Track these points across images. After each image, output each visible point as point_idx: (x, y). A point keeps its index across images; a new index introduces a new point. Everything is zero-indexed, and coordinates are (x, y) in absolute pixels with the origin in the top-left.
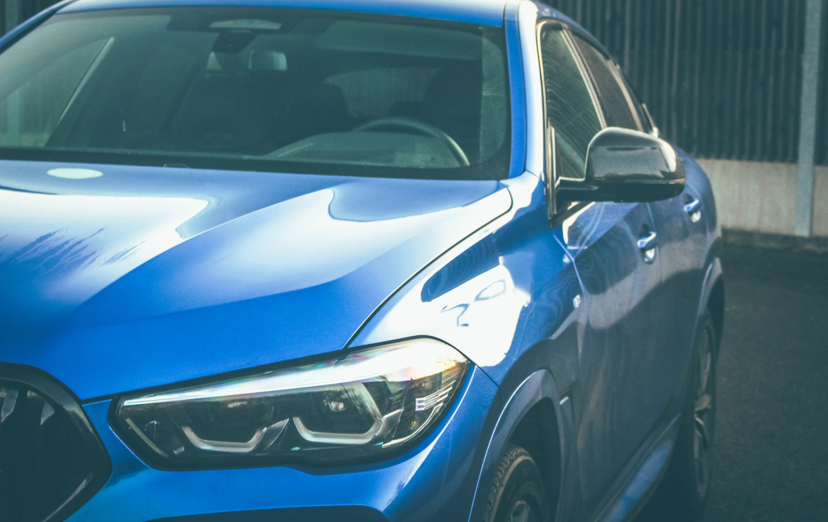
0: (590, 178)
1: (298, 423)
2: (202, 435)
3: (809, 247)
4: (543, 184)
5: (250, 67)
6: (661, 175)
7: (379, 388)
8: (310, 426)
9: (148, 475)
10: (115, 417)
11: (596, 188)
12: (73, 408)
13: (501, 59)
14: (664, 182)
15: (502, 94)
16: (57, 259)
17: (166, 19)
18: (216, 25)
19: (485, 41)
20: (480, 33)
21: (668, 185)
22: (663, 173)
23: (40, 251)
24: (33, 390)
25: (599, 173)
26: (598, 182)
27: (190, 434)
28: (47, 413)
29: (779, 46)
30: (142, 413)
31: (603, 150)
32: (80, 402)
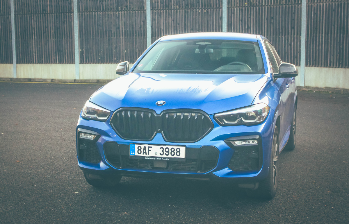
0: (280, 73)
1: (242, 119)
2: (227, 121)
3: (304, 89)
4: (271, 74)
5: (205, 52)
6: (293, 72)
7: (256, 112)
8: (245, 119)
9: (220, 127)
10: (214, 118)
11: (281, 75)
12: (208, 116)
13: (258, 49)
14: (295, 73)
15: (260, 56)
16: (195, 91)
17: (186, 42)
18: (197, 43)
19: (255, 45)
20: (253, 43)
21: (295, 74)
22: (294, 71)
23: (191, 90)
24: (200, 113)
25: (281, 72)
26: (281, 74)
27: (224, 120)
28: (203, 117)
29: (294, 34)
30: (218, 117)
31: (282, 67)
32: (209, 115)
